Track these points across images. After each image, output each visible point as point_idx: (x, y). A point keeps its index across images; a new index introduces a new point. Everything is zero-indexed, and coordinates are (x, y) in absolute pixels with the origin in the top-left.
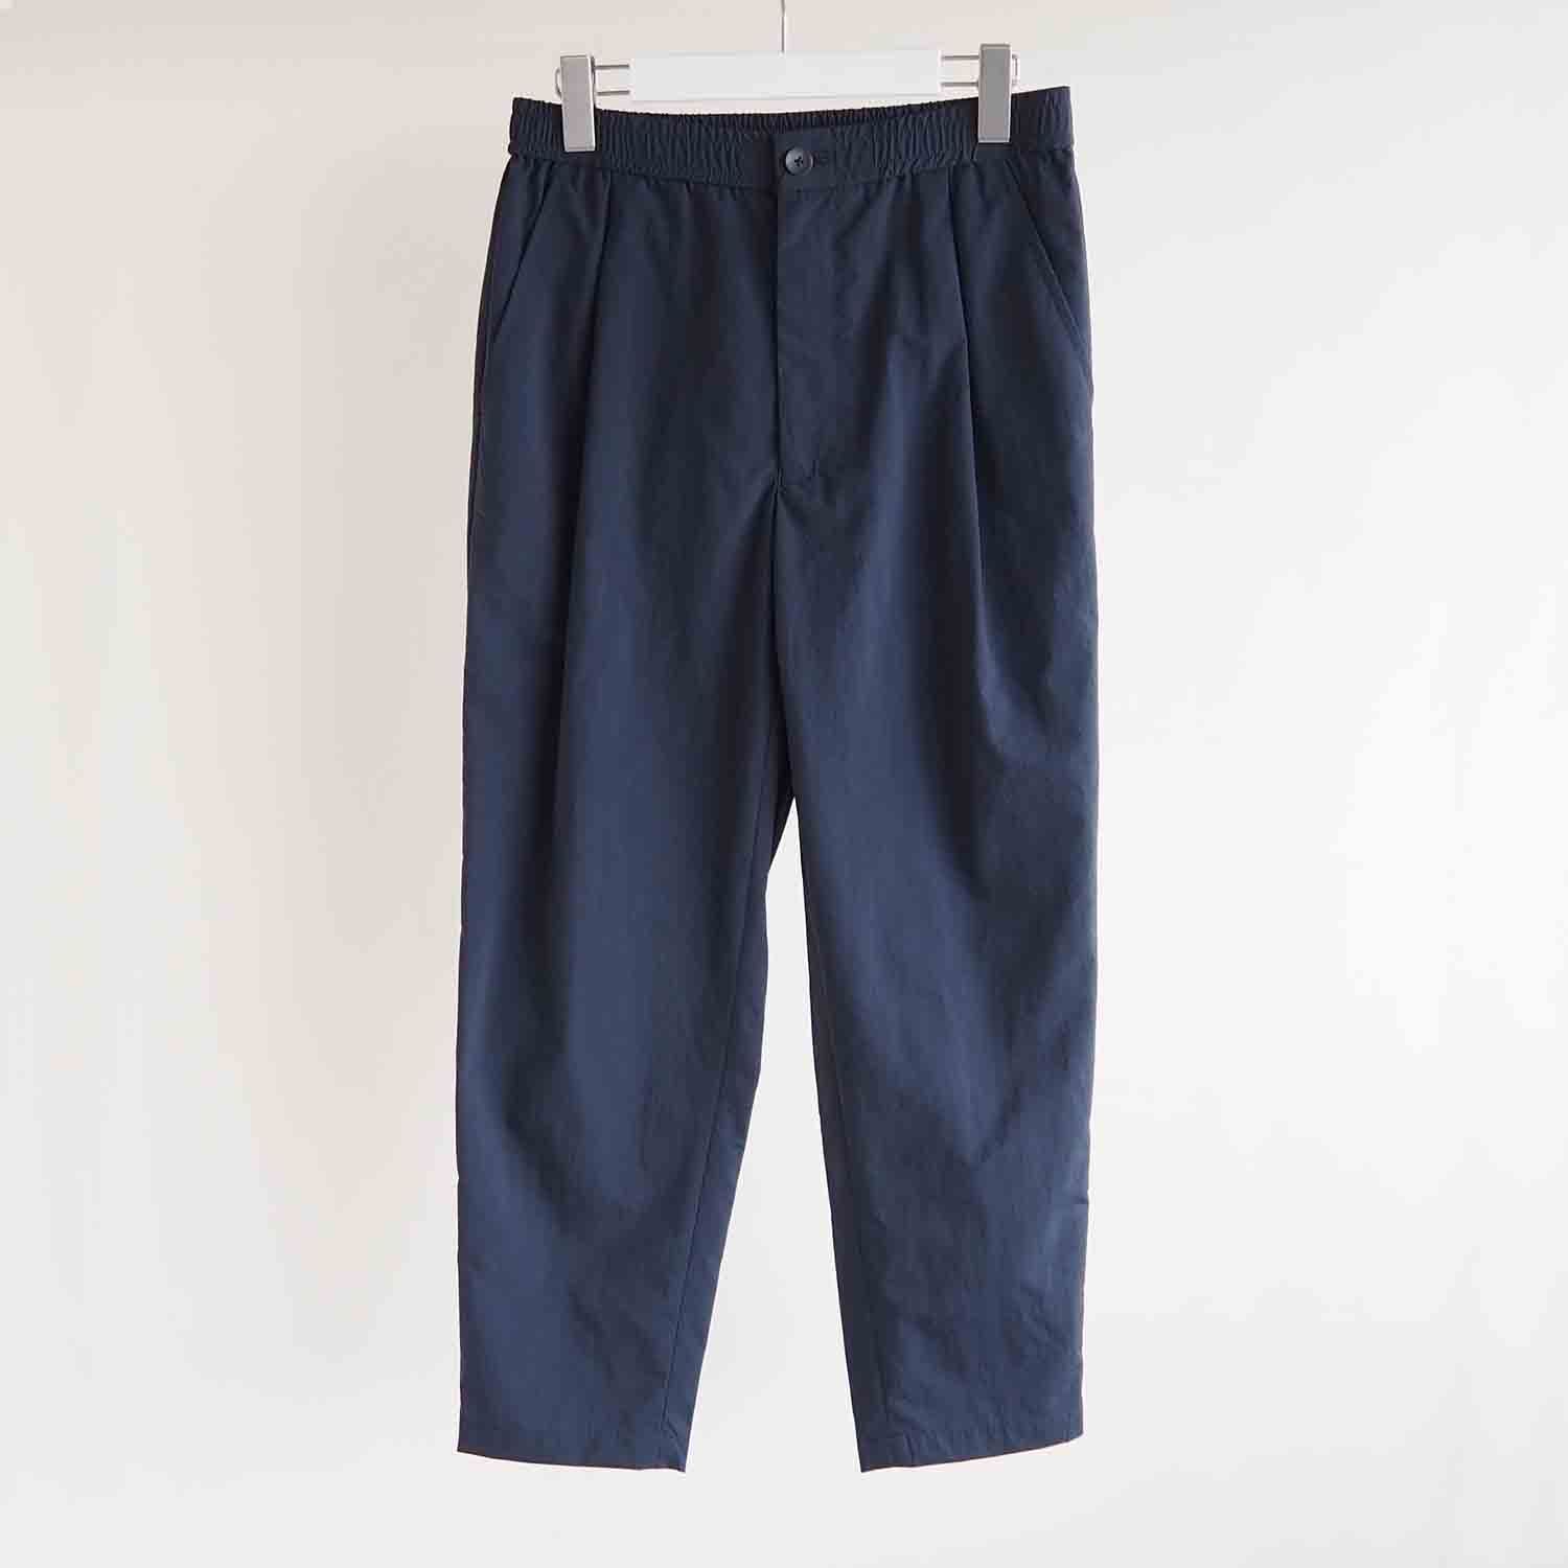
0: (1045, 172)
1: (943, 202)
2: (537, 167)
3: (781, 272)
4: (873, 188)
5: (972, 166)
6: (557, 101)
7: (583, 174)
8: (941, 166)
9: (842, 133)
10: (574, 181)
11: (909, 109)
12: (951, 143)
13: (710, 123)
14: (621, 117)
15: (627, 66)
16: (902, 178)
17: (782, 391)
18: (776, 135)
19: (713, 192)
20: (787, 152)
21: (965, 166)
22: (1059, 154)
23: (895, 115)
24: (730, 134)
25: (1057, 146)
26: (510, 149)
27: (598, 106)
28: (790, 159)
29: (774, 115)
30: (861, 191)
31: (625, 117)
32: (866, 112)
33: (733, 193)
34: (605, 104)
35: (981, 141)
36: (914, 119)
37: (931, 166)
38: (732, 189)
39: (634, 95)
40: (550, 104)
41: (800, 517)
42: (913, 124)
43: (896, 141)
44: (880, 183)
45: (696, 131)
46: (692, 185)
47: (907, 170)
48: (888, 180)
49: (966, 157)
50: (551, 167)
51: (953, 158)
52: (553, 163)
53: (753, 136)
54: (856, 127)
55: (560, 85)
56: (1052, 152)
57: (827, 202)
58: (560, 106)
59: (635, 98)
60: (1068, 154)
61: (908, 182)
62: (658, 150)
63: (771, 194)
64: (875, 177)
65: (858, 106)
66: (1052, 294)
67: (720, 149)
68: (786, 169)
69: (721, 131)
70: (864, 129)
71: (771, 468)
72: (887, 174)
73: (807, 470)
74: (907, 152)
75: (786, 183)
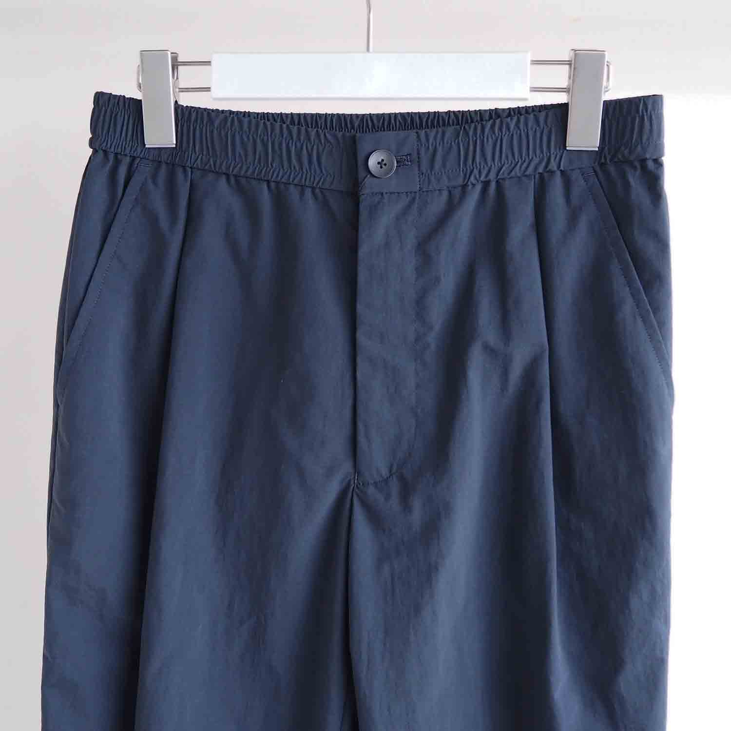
0: (634, 180)
1: (528, 209)
2: (117, 162)
3: (362, 276)
4: (457, 192)
5: (558, 173)
6: (138, 96)
7: (163, 171)
8: (527, 173)
9: (427, 136)
10: (154, 177)
11: (495, 114)
12: (538, 152)
13: (292, 122)
14: (202, 114)
15: (208, 63)
16: (486, 184)
17: (362, 395)
18: (358, 135)
19: (294, 192)
20: (372, 153)
21: (552, 172)
22: (650, 165)
23: (482, 120)
24: (313, 133)
25: (648, 156)
26: (92, 143)
27: (181, 103)
28: (373, 162)
29: (357, 116)
30: (445, 194)
31: (205, 114)
32: (452, 114)
33: (313, 193)
34: (188, 100)
35: (568, 148)
36: (501, 122)
37: (517, 171)
38: (313, 189)
39: (216, 92)
40: (131, 99)
41: (375, 518)
42: (500, 129)
43: (482, 142)
44: (464, 187)
45: (277, 131)
46: (273, 185)
47: (492, 176)
48: (474, 185)
49: (553, 166)
50: (131, 165)
51: (540, 162)
52: (134, 158)
53: (335, 137)
54: (440, 130)
55: (140, 81)
56: (643, 161)
57: (409, 206)
58: (141, 101)
59: (214, 96)
60: (659, 164)
61: (493, 185)
62: (239, 149)
63: (354, 194)
64: (460, 181)
65: (442, 107)
66: (638, 303)
67: (302, 148)
68: (369, 171)
69: (303, 129)
70: (450, 131)
71: (347, 467)
72: (472, 178)
73: (385, 472)
74: (493, 159)
75: (369, 187)
